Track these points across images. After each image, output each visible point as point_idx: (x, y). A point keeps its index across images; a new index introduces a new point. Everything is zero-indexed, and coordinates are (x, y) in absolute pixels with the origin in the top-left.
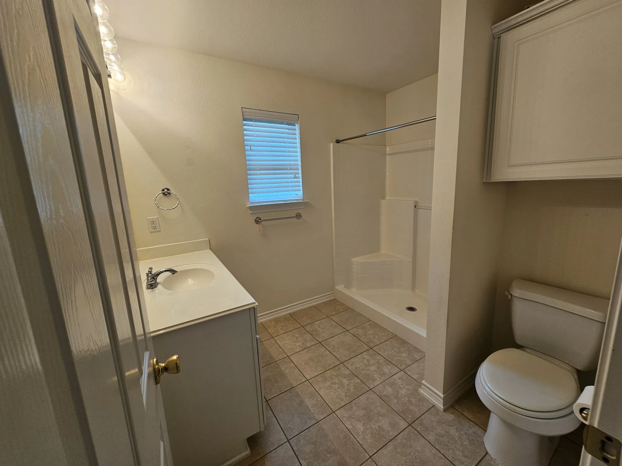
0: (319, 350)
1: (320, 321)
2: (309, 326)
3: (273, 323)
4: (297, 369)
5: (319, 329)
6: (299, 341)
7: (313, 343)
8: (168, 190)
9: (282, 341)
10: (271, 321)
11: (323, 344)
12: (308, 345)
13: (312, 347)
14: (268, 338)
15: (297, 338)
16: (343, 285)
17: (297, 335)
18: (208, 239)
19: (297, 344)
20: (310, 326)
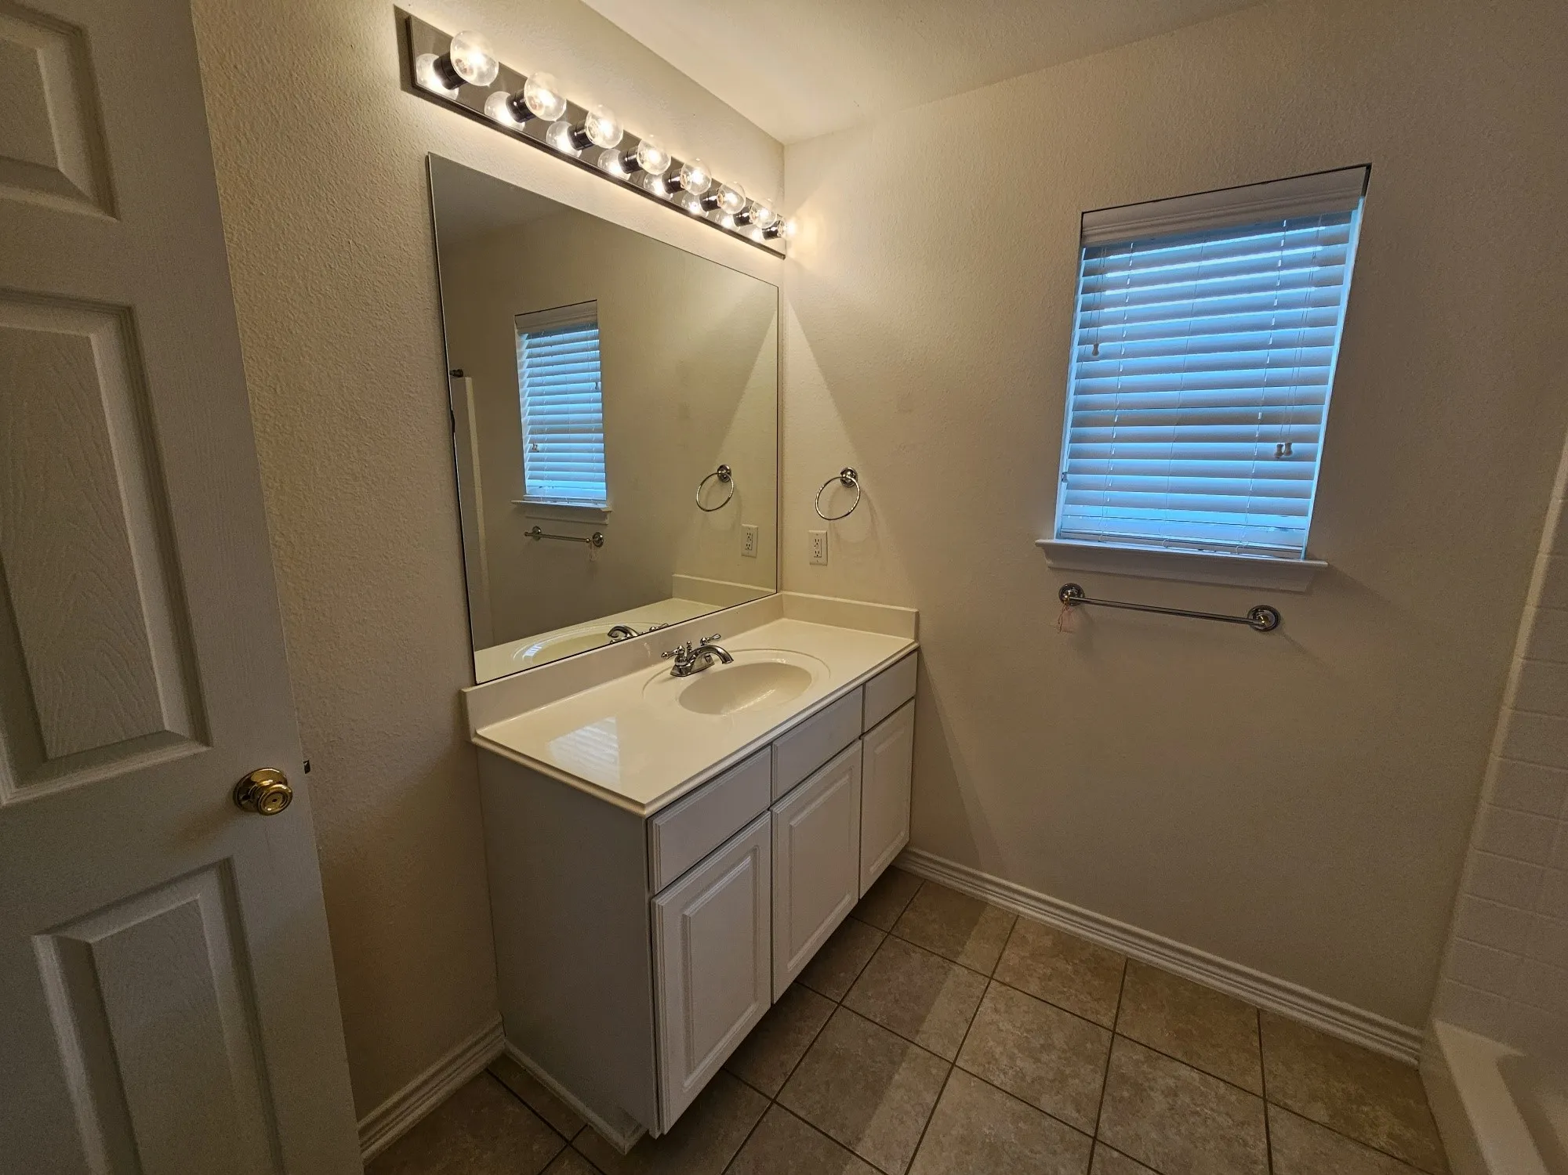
0: (1055, 1153)
1: (1201, 1079)
2: (1139, 1054)
3: (1047, 942)
4: (922, 1122)
5: (1157, 1096)
6: (1037, 1060)
7: (1070, 1112)
8: (854, 474)
9: (996, 1010)
10: (1049, 930)
11: (1096, 1158)
12: (1047, 1102)
13: (1047, 1122)
14: (978, 967)
15: (1047, 1047)
16: (1503, 1049)
17: (1058, 1039)
18: (915, 610)
19: (1024, 1064)
20: (1141, 1057)
